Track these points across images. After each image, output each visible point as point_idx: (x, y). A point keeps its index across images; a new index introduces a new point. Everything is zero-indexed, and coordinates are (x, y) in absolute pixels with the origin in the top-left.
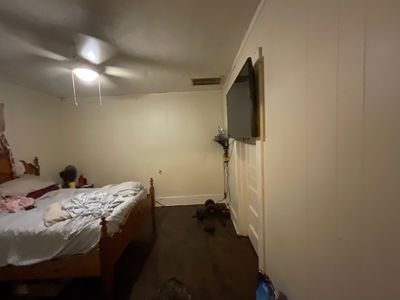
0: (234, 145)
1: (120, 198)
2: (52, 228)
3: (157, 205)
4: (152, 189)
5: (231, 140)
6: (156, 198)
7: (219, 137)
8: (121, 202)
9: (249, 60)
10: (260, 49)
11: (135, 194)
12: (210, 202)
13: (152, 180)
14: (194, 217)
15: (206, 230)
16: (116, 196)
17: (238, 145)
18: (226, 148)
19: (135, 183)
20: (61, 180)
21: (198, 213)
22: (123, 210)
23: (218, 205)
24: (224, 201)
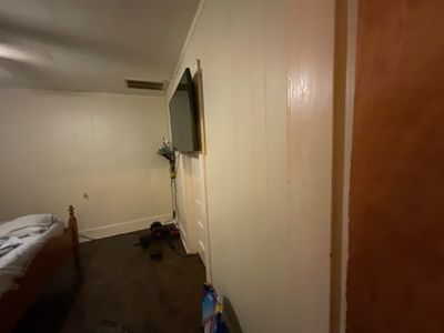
0: (180, 159)
1: (14, 240)
3: (81, 240)
4: (73, 220)
5: (177, 153)
6: (80, 232)
7: (164, 150)
8: (15, 246)
9: (188, 70)
10: (199, 61)
11: (41, 232)
12: (156, 225)
13: (71, 209)
14: (136, 245)
15: (152, 257)
16: (6, 238)
17: (184, 159)
18: (173, 162)
19: (42, 216)
21: (141, 239)
22: (19, 257)
23: (166, 227)
24: (174, 221)
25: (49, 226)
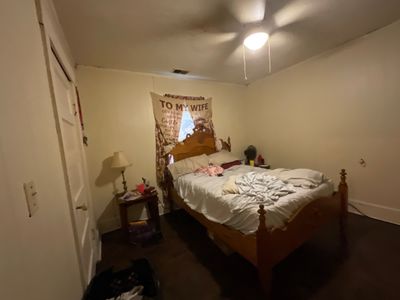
1: (290, 187)
2: (224, 198)
4: (343, 186)
8: (290, 193)
11: (311, 187)
13: (343, 173)
16: (286, 183)
20: (245, 158)
25: (319, 184)
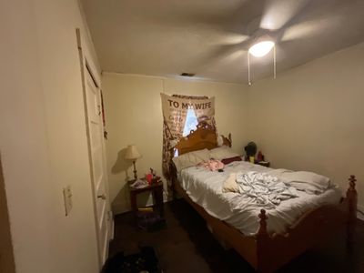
2: (225, 195)
3: (359, 216)
8: (293, 197)
11: (317, 193)
16: (288, 185)
22: (293, 208)
25: (325, 190)
